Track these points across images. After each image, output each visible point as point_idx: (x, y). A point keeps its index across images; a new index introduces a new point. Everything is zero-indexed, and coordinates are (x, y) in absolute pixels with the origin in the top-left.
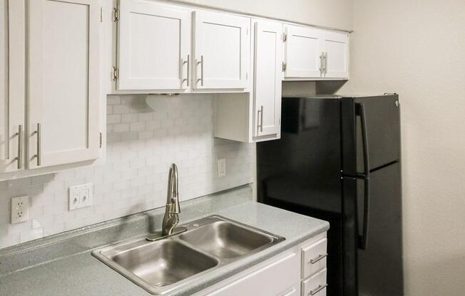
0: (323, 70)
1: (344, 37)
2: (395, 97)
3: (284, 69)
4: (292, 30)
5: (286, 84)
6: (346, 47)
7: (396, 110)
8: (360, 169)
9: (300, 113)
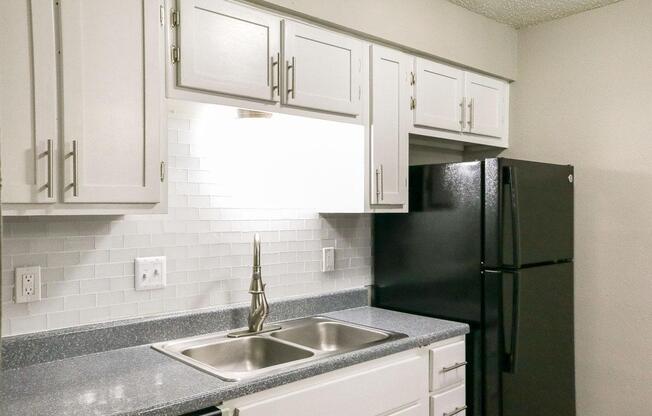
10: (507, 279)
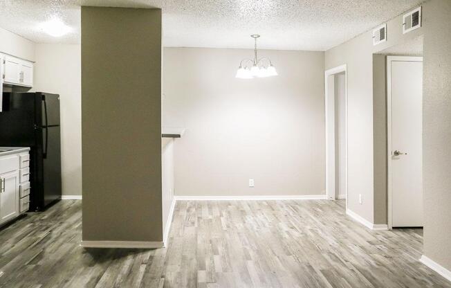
0: (22, 80)
1: (31, 65)
2: (58, 96)
3: (4, 78)
4: (8, 58)
5: (5, 86)
6: (32, 69)
7: (58, 101)
8: (44, 124)
9: (11, 98)
10: (44, 130)
